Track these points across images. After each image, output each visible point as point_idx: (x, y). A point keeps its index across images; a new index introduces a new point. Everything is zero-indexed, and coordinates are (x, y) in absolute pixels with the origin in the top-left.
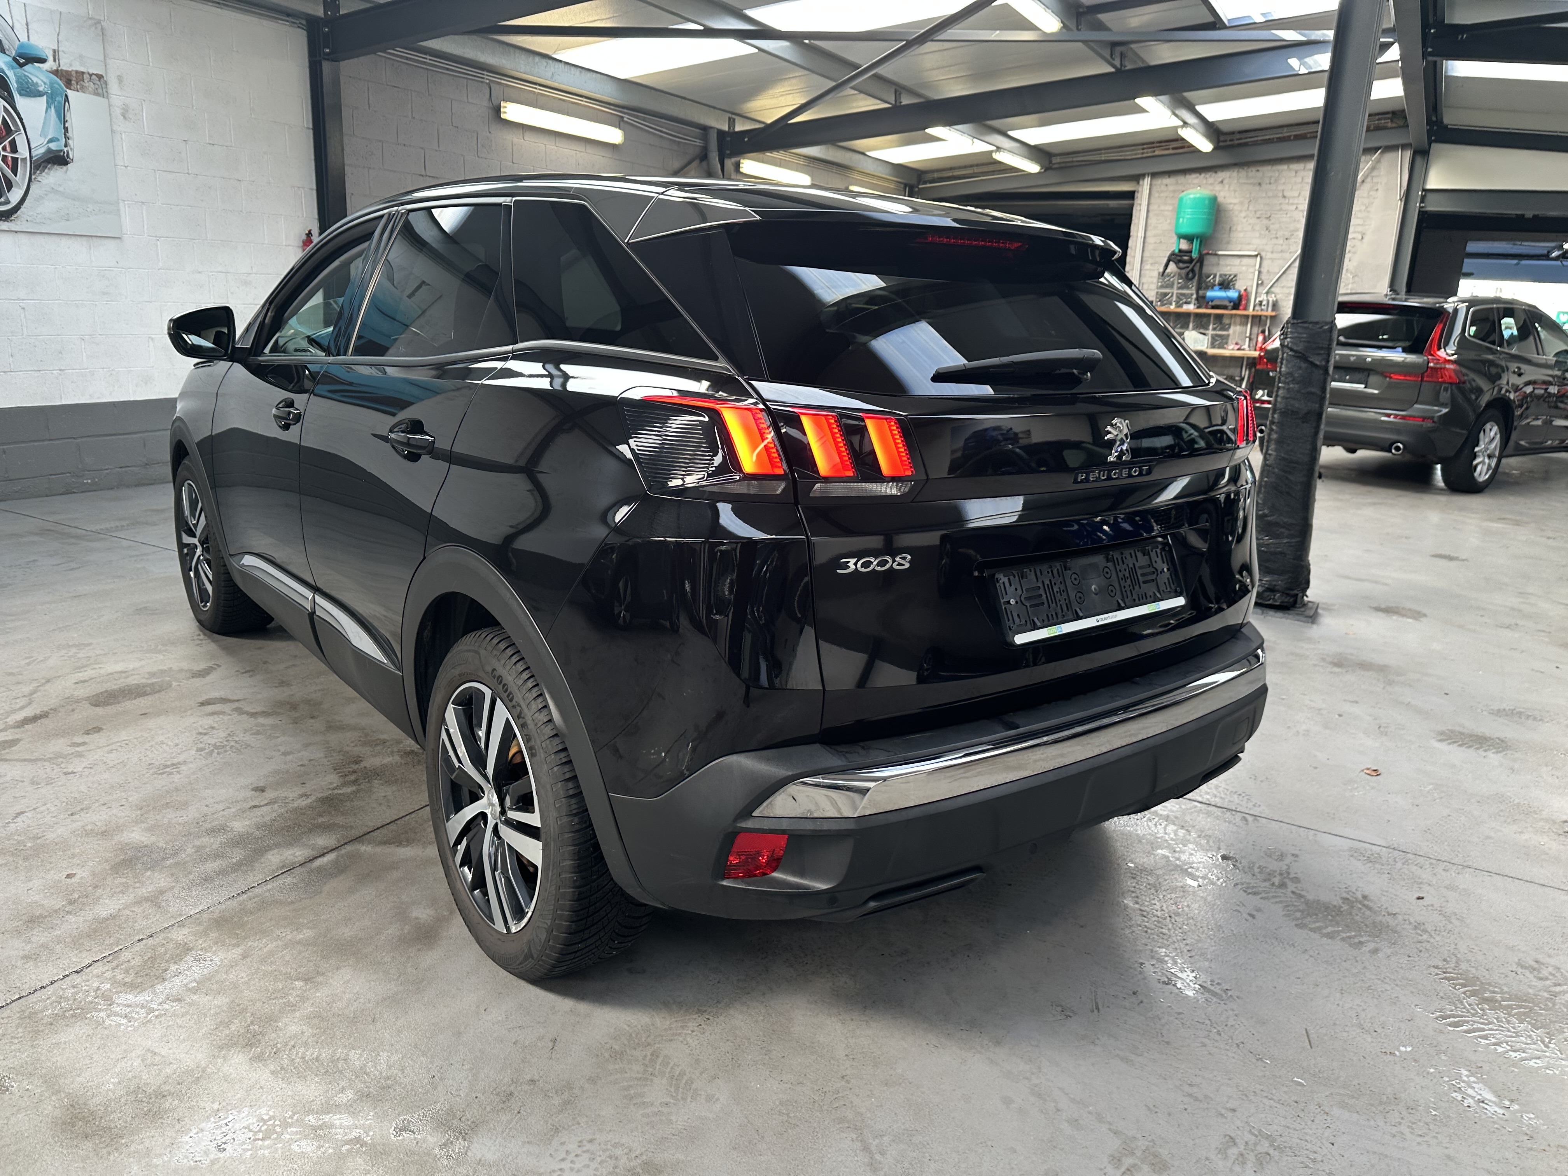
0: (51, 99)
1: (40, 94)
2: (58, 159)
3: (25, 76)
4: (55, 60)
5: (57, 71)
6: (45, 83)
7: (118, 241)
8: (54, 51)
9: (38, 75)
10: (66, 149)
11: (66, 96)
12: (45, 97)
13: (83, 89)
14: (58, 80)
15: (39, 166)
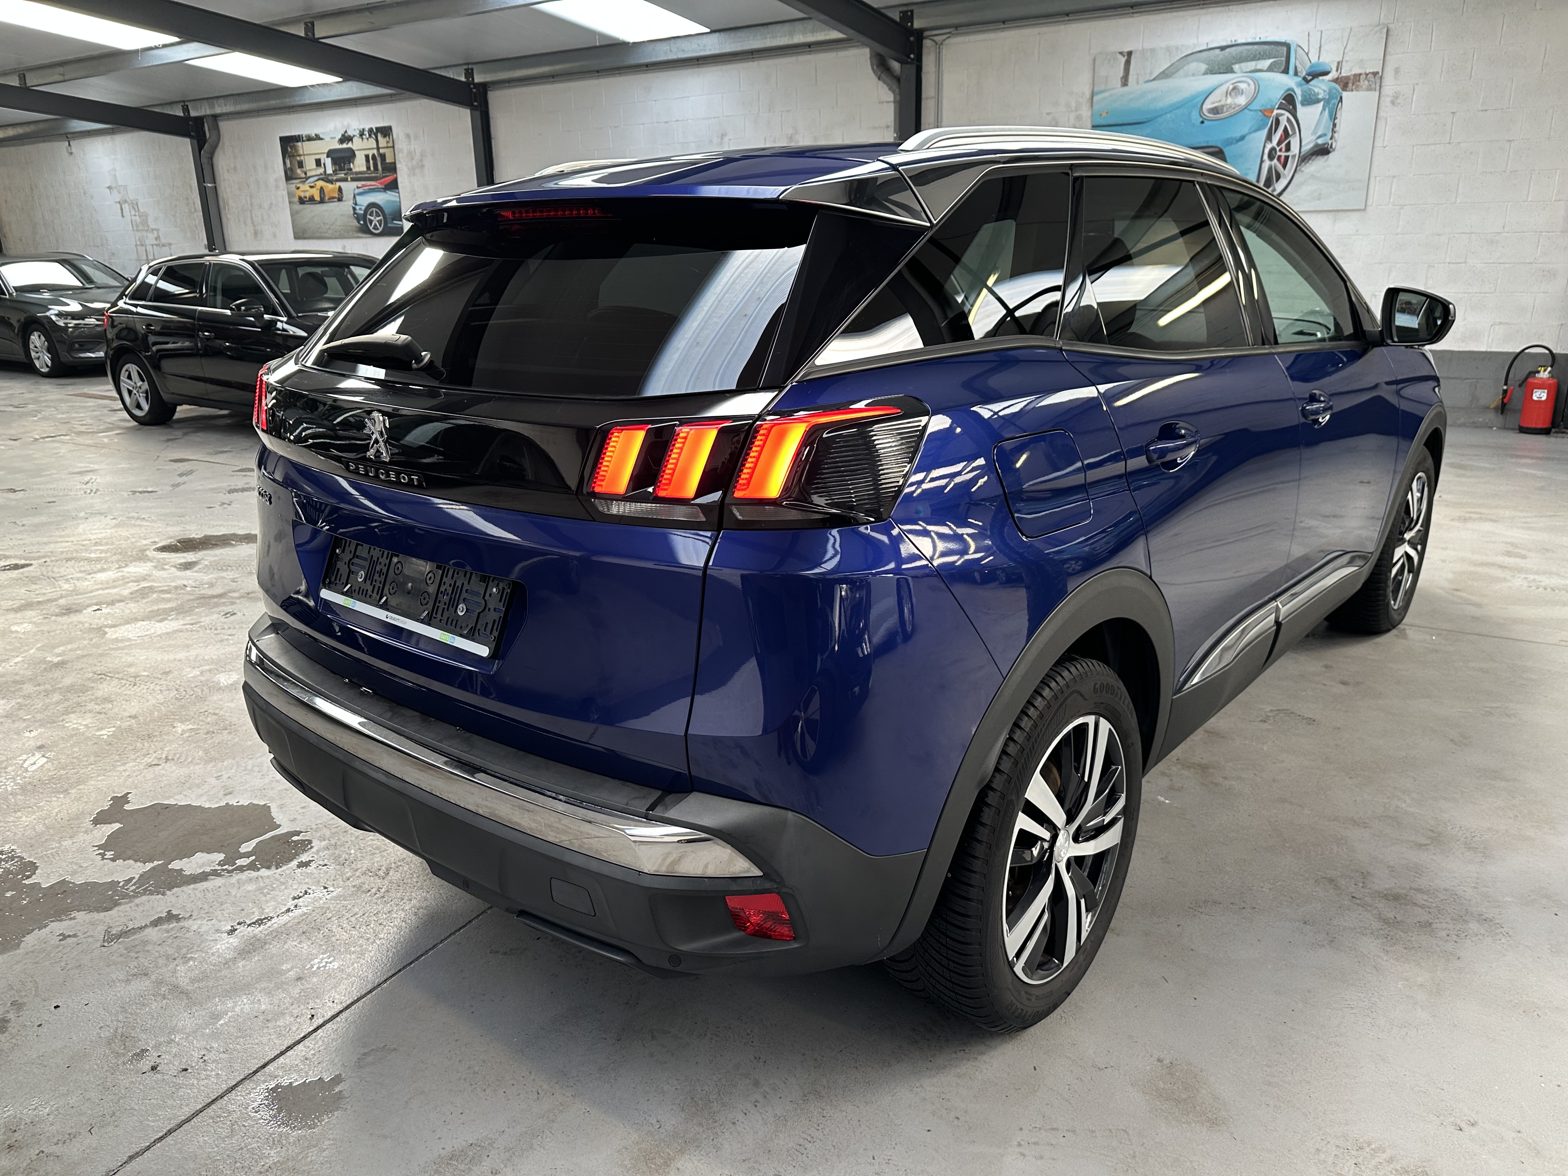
0: (1327, 102)
1: (1318, 101)
2: (1323, 151)
3: (1310, 89)
4: (1337, 70)
5: (1337, 79)
6: (1324, 91)
7: (1362, 213)
8: (1338, 63)
9: (1320, 87)
10: (1330, 142)
11: (1341, 98)
12: (1322, 103)
13: (1358, 89)
14: (1337, 86)
15: (1305, 158)
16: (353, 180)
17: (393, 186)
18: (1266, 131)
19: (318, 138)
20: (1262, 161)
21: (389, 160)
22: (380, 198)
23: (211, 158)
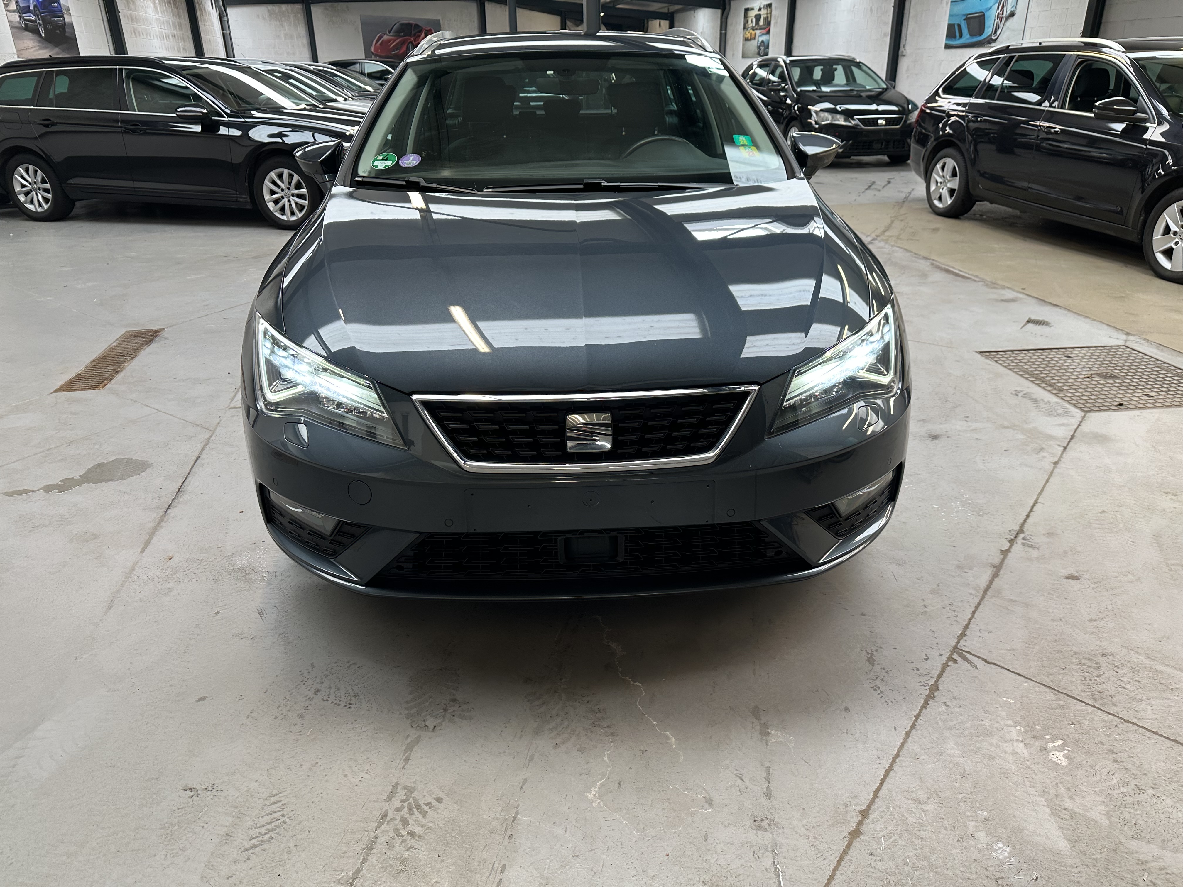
2: (1012, 14)
10: (1015, 10)
15: (1007, 18)
16: (760, 29)
17: (768, 32)
18: (997, 4)
19: (752, 9)
20: (995, 20)
21: (769, 19)
22: (764, 38)
23: (727, 19)
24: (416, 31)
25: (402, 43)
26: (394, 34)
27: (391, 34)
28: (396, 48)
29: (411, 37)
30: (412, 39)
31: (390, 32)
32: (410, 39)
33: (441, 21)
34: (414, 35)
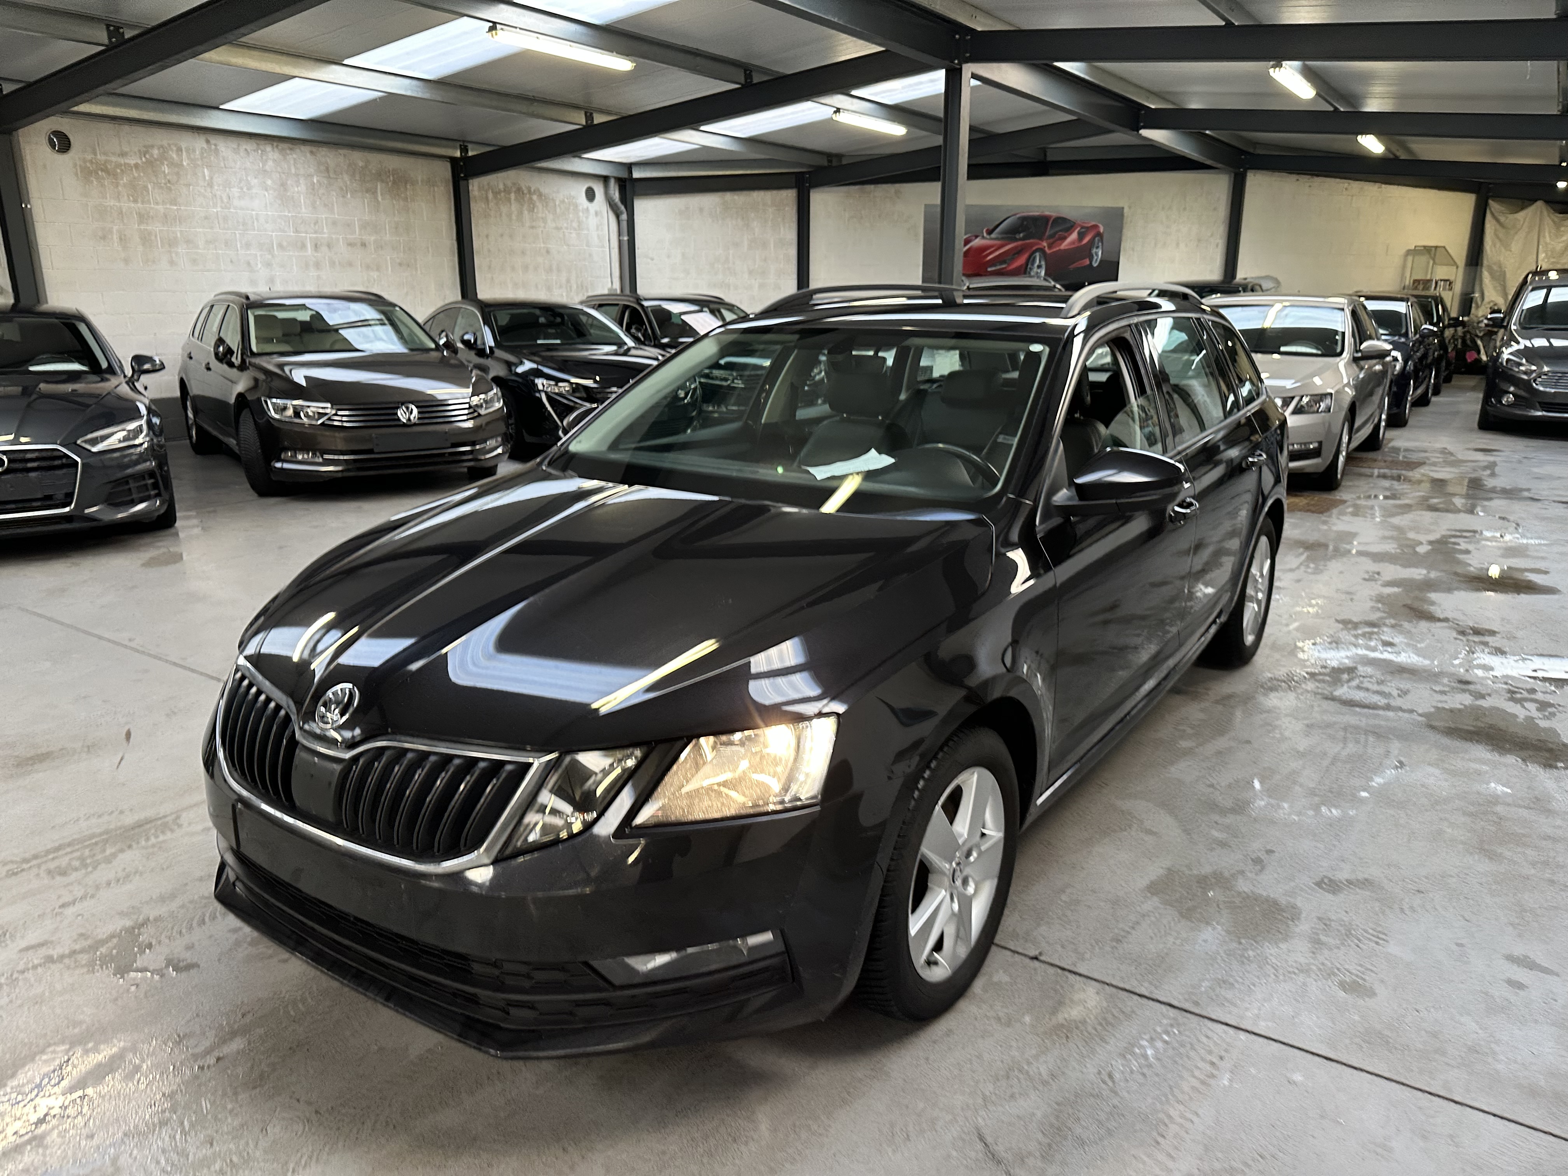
24: (1057, 229)
25: (1018, 252)
26: (1000, 236)
27: (993, 236)
28: (1000, 260)
29: (1041, 239)
30: (1045, 244)
31: (990, 232)
32: (1038, 244)
33: (1126, 210)
34: (1051, 237)
